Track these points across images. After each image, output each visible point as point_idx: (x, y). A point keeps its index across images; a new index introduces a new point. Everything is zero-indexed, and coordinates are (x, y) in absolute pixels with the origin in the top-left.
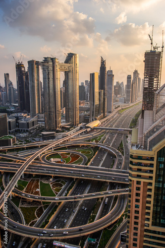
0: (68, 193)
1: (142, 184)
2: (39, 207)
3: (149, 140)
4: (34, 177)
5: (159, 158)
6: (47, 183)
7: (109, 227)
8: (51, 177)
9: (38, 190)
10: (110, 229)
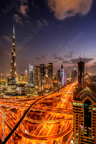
0: (48, 119)
1: (79, 116)
2: (36, 125)
3: (80, 96)
4: (34, 112)
5: (85, 104)
6: (39, 115)
7: (66, 136)
8: (41, 112)
9: (35, 118)
10: (66, 137)
